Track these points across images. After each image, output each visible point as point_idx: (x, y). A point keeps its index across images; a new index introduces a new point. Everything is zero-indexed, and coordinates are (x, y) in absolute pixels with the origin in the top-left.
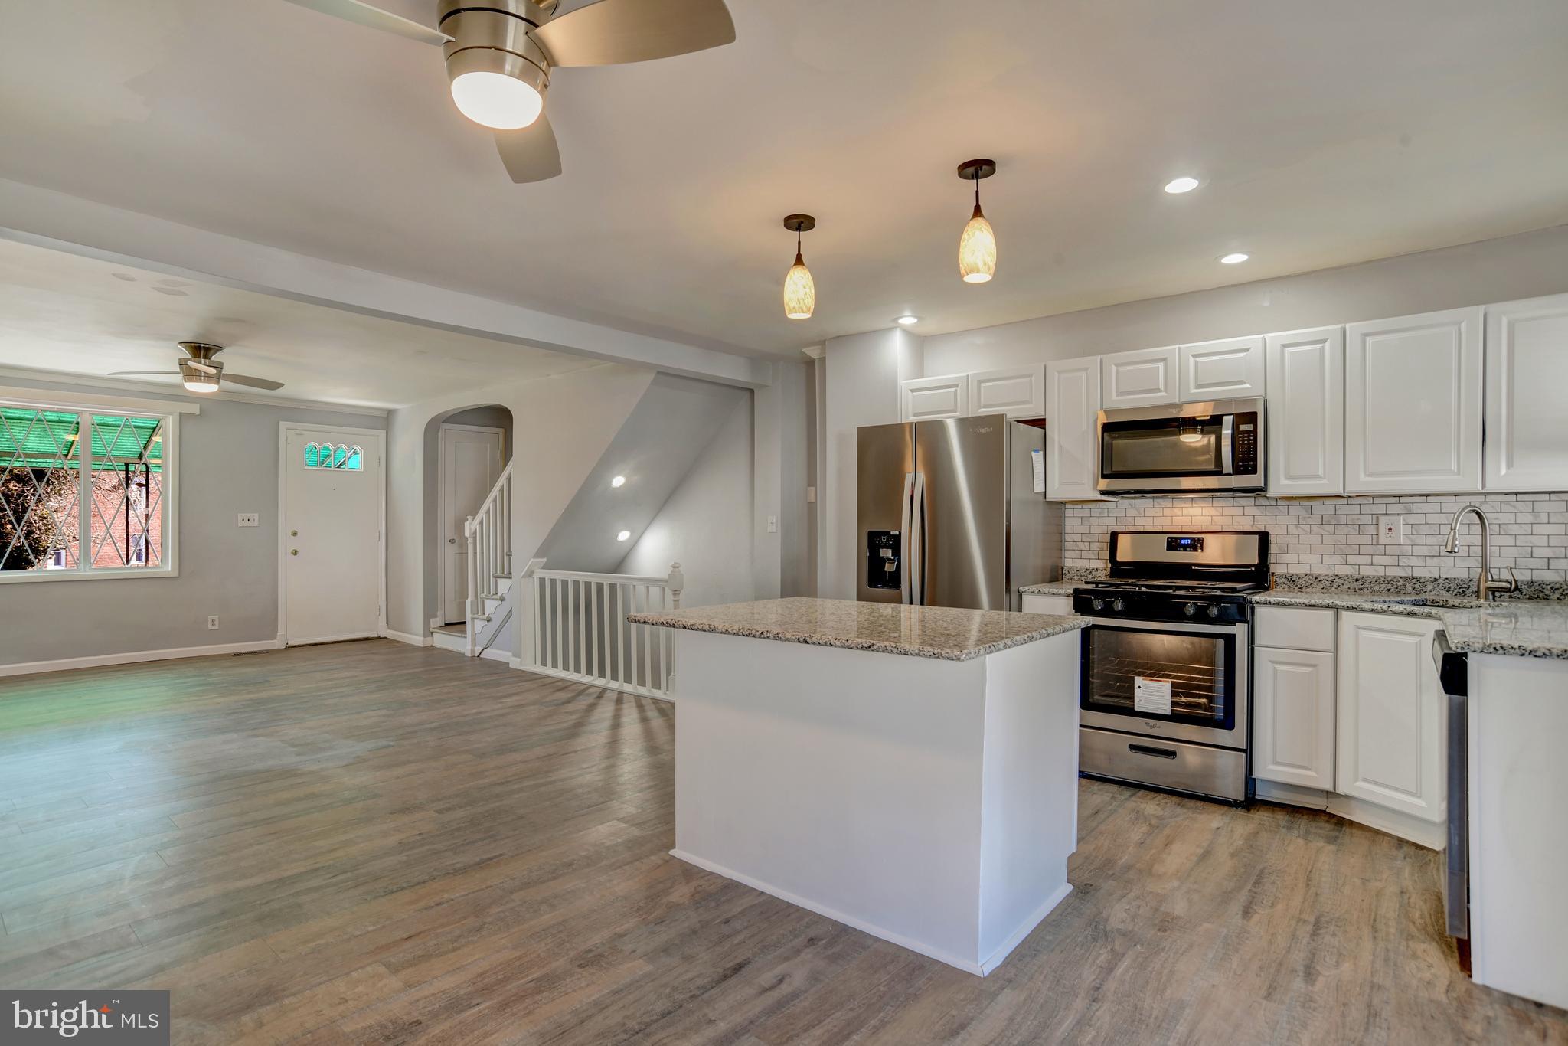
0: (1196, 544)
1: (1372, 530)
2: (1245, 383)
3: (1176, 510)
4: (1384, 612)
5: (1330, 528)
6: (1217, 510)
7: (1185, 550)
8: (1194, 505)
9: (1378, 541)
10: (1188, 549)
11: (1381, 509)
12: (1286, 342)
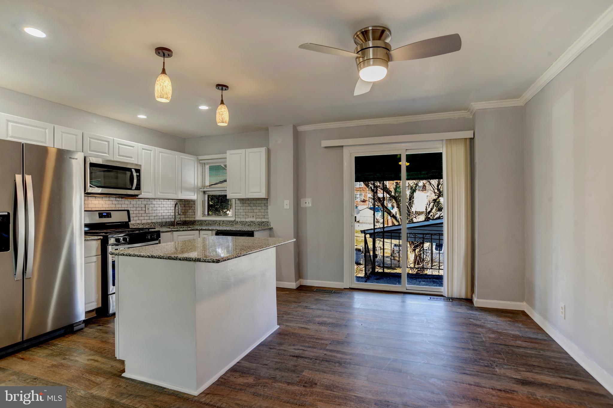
0: (109, 215)
1: (144, 209)
2: (132, 158)
3: (89, 201)
4: (186, 230)
5: (135, 208)
6: (104, 202)
7: (105, 218)
8: (96, 200)
9: (145, 212)
10: (106, 217)
11: (146, 203)
12: (143, 148)
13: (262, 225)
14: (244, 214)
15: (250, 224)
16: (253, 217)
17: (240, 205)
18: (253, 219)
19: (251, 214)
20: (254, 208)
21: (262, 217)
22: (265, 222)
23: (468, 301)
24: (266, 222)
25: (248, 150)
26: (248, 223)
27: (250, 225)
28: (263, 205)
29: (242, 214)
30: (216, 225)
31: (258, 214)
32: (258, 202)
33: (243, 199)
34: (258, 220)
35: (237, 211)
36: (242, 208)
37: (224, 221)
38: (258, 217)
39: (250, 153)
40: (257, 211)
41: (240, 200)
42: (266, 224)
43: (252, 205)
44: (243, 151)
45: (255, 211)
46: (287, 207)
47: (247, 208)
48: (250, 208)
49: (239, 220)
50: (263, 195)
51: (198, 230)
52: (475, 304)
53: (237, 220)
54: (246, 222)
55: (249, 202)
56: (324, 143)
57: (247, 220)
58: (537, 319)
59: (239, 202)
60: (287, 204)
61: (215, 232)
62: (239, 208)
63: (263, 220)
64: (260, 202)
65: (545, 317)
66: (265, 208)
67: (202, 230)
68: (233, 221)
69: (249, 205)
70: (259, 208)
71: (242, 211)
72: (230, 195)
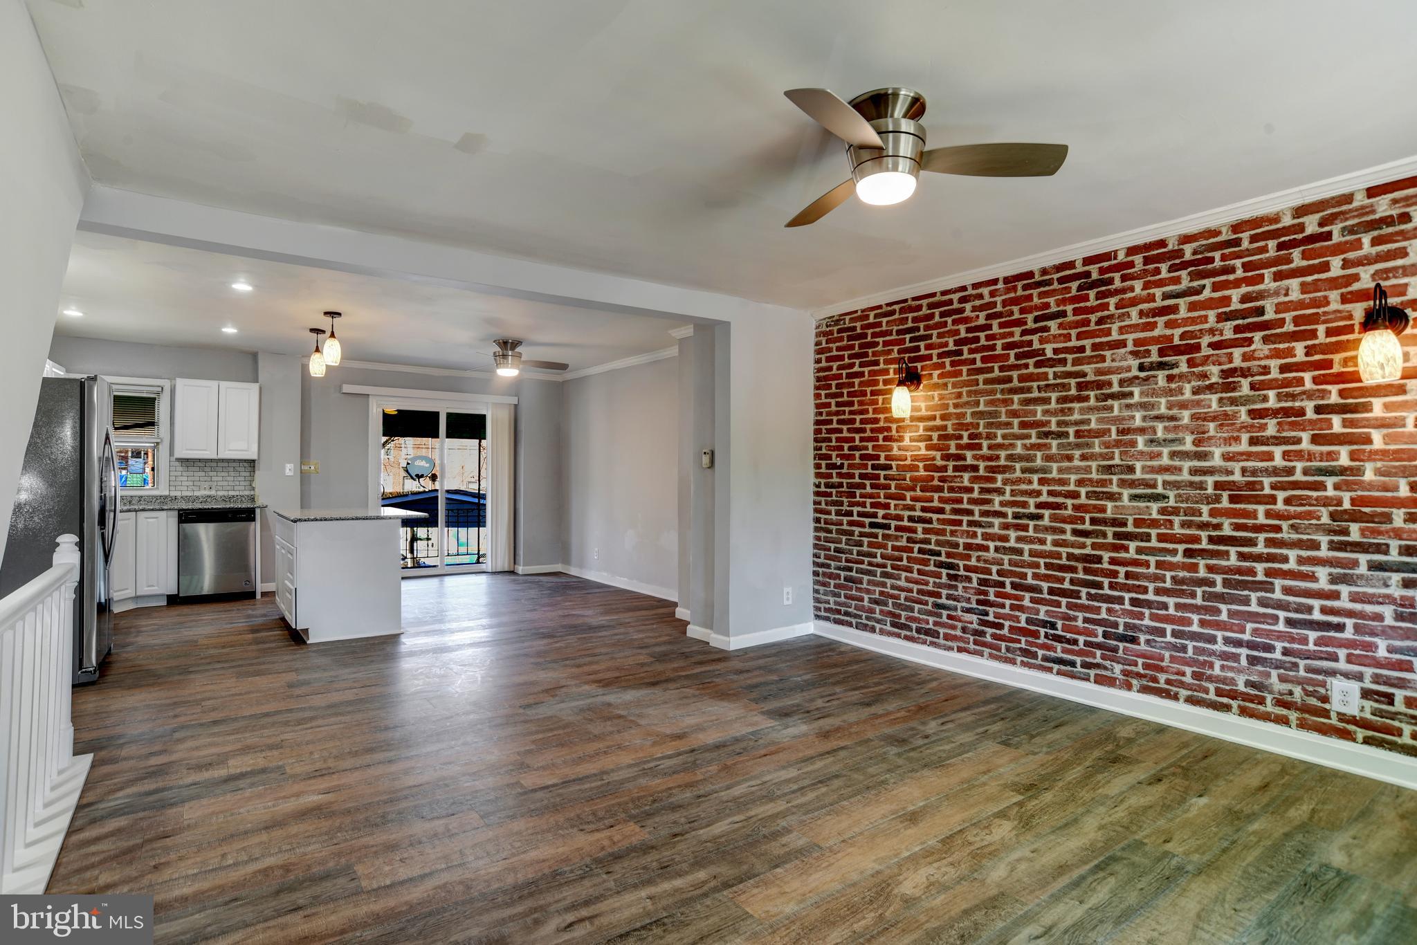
13: (232, 501)
14: (191, 483)
16: (210, 488)
17: (181, 469)
18: (213, 493)
19: (207, 485)
20: (211, 474)
21: (229, 488)
22: (237, 495)
23: (509, 573)
25: (224, 384)
26: (201, 499)
27: (206, 500)
28: (231, 469)
29: (185, 483)
31: (220, 483)
32: (220, 464)
34: (221, 493)
35: (172, 478)
36: (184, 474)
38: (220, 488)
39: (228, 390)
40: (221, 479)
41: (181, 461)
43: (208, 469)
44: (214, 384)
45: (214, 479)
46: (291, 474)
47: (196, 474)
48: (203, 474)
49: (178, 494)
50: (252, 455)
51: (136, 511)
52: (520, 573)
53: (173, 494)
54: (197, 497)
55: (200, 464)
56: (347, 388)
57: (197, 493)
58: (574, 571)
59: (177, 464)
60: (290, 469)
61: (176, 513)
62: (179, 473)
63: (231, 493)
64: (226, 464)
65: (581, 566)
66: (248, 474)
67: (143, 510)
68: (166, 497)
69: (202, 469)
70: (223, 474)
71: (185, 479)
72: (180, 453)
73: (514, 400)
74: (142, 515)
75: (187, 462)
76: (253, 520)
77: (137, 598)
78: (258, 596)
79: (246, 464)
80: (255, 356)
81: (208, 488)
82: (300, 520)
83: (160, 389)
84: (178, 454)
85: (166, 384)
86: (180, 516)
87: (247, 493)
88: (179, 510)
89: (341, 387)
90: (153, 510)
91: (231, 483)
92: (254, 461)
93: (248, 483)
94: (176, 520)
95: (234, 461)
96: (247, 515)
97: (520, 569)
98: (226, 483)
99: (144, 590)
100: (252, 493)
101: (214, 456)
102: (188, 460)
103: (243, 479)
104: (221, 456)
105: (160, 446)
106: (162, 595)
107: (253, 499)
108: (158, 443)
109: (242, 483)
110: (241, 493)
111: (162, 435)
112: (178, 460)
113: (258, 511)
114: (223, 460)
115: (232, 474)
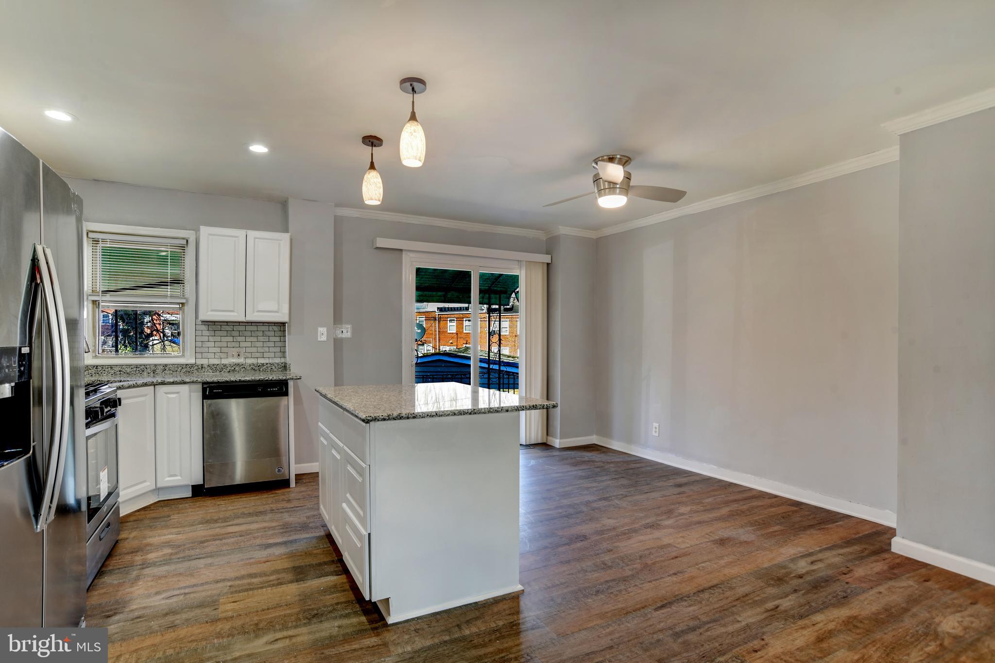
13: (261, 370)
14: (218, 350)
15: (233, 368)
16: (239, 355)
17: (206, 333)
18: (241, 360)
19: (234, 351)
20: (239, 339)
21: (258, 355)
22: (267, 364)
23: (544, 446)
24: (269, 365)
25: (252, 234)
26: (229, 368)
27: (234, 370)
28: (261, 334)
29: (212, 350)
30: (145, 373)
31: (248, 350)
32: (249, 328)
33: (215, 322)
34: (250, 361)
35: (199, 344)
36: (211, 339)
37: (166, 365)
38: (249, 355)
39: (256, 240)
40: (249, 344)
41: (206, 323)
42: (270, 368)
43: (235, 333)
44: (241, 233)
45: (242, 344)
46: (324, 338)
47: (223, 339)
48: (231, 339)
49: (205, 362)
50: (283, 317)
51: (154, 385)
52: (557, 446)
53: (200, 362)
54: (225, 365)
55: (228, 328)
56: (381, 242)
57: (225, 361)
58: (616, 445)
59: (204, 327)
60: (323, 333)
61: (200, 387)
62: (206, 339)
63: (261, 361)
64: (255, 328)
65: (630, 439)
66: (278, 339)
67: (163, 383)
68: (192, 366)
69: (229, 334)
70: (252, 339)
71: (212, 344)
72: (207, 314)
73: (547, 259)
74: (161, 389)
75: (211, 324)
76: (286, 394)
77: (158, 490)
78: (293, 484)
79: (275, 328)
80: (284, 204)
81: (236, 354)
82: (375, 419)
83: (184, 242)
84: (203, 316)
85: (190, 235)
86: (204, 390)
87: (277, 360)
88: (204, 383)
89: (373, 242)
90: (173, 383)
91: (260, 350)
92: (283, 324)
93: (278, 349)
94: (199, 395)
95: (263, 323)
96: (279, 388)
97: (557, 443)
98: (254, 350)
99: (166, 481)
100: (283, 360)
101: (242, 319)
102: (214, 323)
103: (272, 344)
104: (250, 318)
105: (186, 308)
106: (187, 486)
107: (285, 367)
108: (183, 304)
109: (272, 349)
110: (271, 361)
111: (187, 295)
112: (205, 322)
113: (291, 384)
114: (251, 323)
115: (261, 339)
